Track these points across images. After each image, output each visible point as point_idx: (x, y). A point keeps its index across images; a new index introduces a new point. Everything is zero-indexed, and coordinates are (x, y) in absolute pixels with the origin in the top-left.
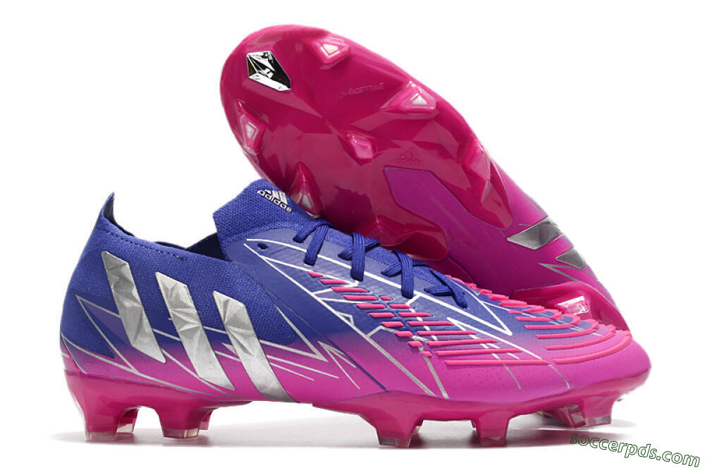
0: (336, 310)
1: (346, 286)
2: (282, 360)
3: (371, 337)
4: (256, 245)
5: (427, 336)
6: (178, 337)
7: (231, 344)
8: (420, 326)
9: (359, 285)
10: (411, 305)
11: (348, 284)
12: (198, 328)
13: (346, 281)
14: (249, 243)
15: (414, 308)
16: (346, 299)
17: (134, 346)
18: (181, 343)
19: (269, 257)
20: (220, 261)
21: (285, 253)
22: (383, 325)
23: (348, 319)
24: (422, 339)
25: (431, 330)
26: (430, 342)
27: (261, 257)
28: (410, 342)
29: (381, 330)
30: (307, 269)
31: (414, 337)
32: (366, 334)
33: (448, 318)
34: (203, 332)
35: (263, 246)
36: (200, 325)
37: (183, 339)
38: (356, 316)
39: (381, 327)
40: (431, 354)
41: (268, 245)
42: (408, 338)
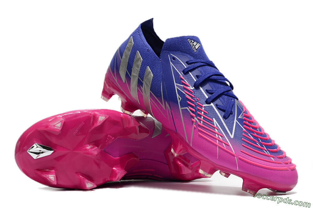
0: (178, 94)
1: (189, 87)
2: (154, 102)
3: (182, 110)
4: (172, 57)
5: (200, 120)
6: (131, 76)
7: (142, 87)
8: (200, 116)
9: (193, 89)
10: (204, 106)
11: (190, 87)
12: (137, 76)
13: (190, 86)
14: (170, 56)
15: (205, 108)
16: (185, 92)
17: (120, 72)
18: (130, 78)
19: (173, 64)
20: (157, 56)
21: (179, 65)
22: (188, 108)
23: (179, 99)
24: (197, 121)
25: (203, 119)
26: (199, 123)
27: (171, 62)
28: (192, 119)
29: (186, 109)
30: (181, 75)
31: (195, 118)
32: (181, 107)
33: (214, 119)
34: (138, 78)
35: (174, 58)
36: (138, 76)
37: (132, 77)
38: (183, 100)
39: (187, 108)
40: (196, 127)
41: (176, 59)
42: (192, 117)
